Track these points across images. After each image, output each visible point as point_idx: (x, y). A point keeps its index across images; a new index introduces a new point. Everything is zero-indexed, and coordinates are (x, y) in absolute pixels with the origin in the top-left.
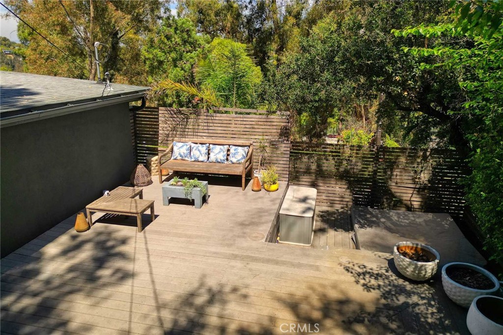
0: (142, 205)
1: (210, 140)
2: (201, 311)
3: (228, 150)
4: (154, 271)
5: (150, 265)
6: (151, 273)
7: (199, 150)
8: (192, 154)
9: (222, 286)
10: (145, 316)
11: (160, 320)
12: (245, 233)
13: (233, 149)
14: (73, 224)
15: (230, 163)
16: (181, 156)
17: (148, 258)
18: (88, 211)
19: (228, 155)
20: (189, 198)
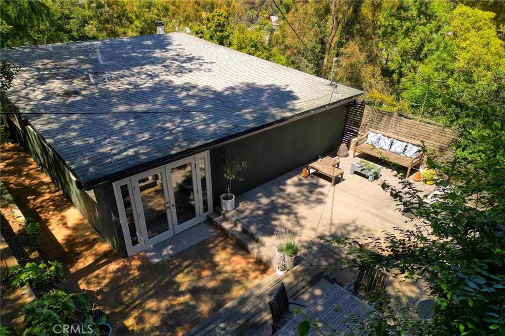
0: (337, 172)
1: (395, 136)
2: (348, 232)
3: (406, 146)
4: (334, 208)
5: (333, 205)
6: (332, 209)
7: (385, 142)
8: (379, 143)
9: (363, 226)
10: (324, 225)
11: (330, 229)
12: (391, 205)
13: (410, 146)
14: (301, 172)
15: (405, 156)
16: (372, 142)
17: (333, 201)
18: (309, 167)
19: (405, 149)
20: (366, 174)
